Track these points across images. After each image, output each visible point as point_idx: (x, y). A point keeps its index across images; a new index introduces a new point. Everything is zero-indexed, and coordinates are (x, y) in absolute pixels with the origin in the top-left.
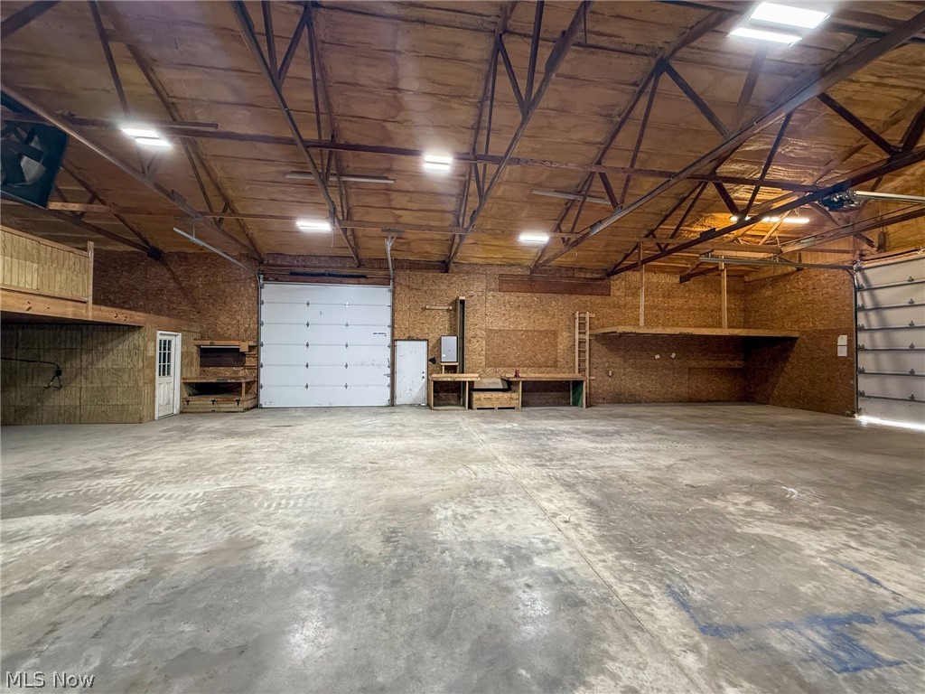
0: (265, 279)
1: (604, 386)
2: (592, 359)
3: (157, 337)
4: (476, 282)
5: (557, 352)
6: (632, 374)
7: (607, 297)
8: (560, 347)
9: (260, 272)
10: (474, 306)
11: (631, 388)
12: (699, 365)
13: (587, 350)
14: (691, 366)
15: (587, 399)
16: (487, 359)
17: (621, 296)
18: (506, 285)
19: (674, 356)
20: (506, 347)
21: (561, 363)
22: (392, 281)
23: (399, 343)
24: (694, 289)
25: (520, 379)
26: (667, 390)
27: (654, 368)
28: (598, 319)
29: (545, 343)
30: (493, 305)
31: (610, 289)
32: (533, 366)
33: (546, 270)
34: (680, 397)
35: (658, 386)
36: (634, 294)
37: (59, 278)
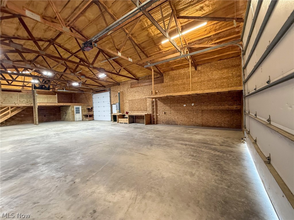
1: (163, 117)
2: (158, 108)
3: (74, 107)
4: (125, 87)
5: (147, 106)
6: (173, 113)
7: (163, 83)
8: (148, 104)
9: (93, 92)
10: (126, 93)
11: (174, 119)
12: (208, 109)
13: (154, 104)
14: (203, 109)
15: (157, 122)
16: (129, 108)
17: (168, 82)
18: (132, 86)
19: (193, 104)
20: (133, 105)
21: (148, 109)
22: (110, 90)
23: (113, 105)
24: (204, 71)
25: (128, 115)
26: (190, 120)
27: (183, 110)
28: (160, 93)
29: (143, 103)
30: (129, 93)
31: (163, 80)
32: (140, 111)
33: (142, 78)
34: (197, 123)
35: (186, 118)
36: (173, 80)
37: (51, 100)
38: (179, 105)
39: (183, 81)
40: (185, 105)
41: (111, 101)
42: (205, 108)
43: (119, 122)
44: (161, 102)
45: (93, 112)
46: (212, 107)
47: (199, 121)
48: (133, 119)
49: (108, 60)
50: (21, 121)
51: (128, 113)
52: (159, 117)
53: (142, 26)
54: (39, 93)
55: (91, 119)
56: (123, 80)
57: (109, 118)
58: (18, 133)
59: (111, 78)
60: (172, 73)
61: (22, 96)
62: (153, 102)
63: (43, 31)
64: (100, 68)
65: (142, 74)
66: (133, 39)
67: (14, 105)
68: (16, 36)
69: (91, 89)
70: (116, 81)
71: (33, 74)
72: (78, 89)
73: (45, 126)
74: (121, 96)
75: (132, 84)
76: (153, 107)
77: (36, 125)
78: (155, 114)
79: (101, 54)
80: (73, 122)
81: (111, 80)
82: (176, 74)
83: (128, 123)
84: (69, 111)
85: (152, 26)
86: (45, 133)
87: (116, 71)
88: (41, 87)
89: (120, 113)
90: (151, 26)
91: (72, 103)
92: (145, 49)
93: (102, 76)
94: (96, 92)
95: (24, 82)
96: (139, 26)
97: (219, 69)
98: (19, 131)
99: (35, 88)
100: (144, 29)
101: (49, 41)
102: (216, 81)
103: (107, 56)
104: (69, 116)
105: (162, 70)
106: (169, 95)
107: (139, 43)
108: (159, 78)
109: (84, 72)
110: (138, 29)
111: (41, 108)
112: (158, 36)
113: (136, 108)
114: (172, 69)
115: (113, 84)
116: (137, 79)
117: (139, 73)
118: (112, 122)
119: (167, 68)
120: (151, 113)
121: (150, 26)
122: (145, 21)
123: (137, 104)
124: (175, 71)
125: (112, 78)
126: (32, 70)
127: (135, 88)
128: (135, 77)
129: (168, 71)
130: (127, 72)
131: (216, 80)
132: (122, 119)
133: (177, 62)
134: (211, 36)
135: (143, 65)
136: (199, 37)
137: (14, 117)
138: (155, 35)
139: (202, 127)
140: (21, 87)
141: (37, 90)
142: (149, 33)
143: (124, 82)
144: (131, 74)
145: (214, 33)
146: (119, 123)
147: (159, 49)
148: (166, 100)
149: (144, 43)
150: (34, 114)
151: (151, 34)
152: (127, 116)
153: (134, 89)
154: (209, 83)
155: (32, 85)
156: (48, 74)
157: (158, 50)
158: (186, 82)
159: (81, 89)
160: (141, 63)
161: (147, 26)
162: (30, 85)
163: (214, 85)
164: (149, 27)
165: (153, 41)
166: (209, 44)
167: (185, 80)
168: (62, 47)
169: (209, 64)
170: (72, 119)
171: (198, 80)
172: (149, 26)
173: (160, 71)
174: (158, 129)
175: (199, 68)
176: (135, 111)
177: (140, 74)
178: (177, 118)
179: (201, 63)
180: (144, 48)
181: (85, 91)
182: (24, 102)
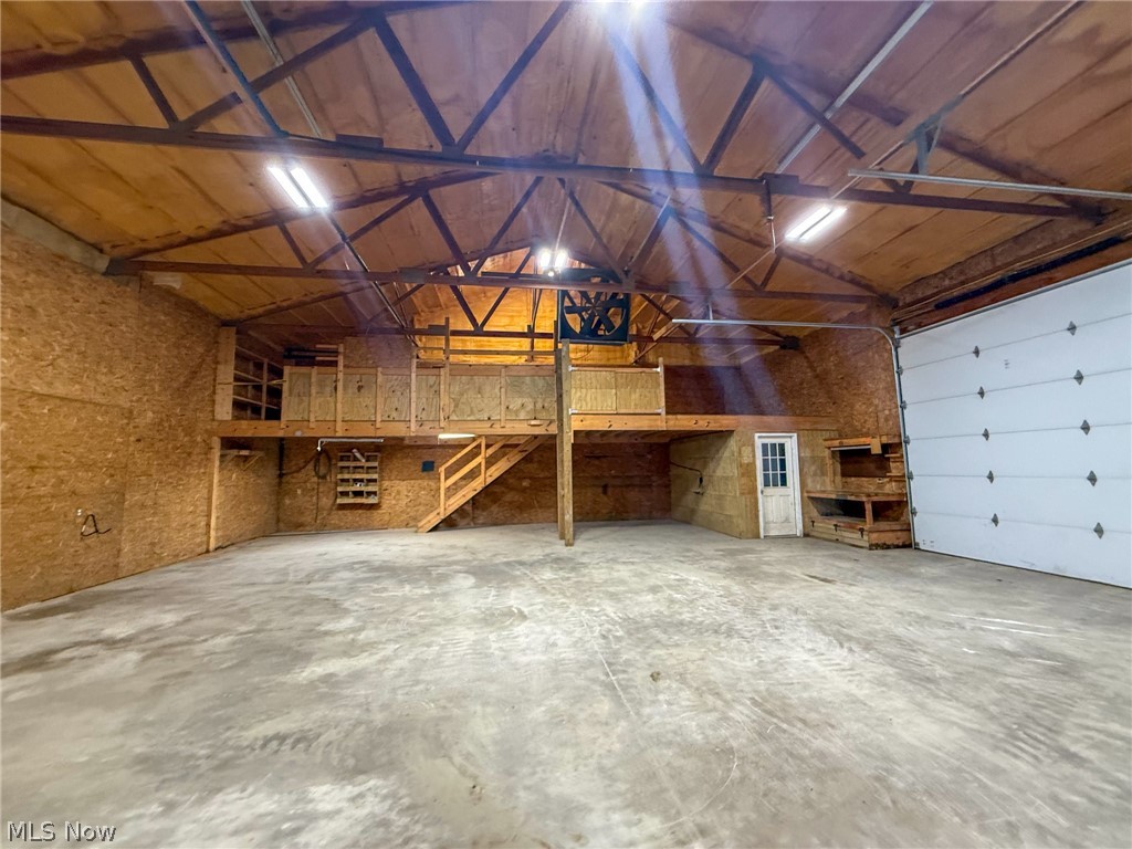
0: (903, 331)
3: (755, 440)
9: (895, 322)
37: (635, 396)
45: (904, 479)
50: (521, 508)
55: (889, 538)
61: (515, 385)
67: (486, 428)
77: (563, 546)
84: (724, 467)
104: (720, 498)
170: (742, 524)
182: (522, 415)
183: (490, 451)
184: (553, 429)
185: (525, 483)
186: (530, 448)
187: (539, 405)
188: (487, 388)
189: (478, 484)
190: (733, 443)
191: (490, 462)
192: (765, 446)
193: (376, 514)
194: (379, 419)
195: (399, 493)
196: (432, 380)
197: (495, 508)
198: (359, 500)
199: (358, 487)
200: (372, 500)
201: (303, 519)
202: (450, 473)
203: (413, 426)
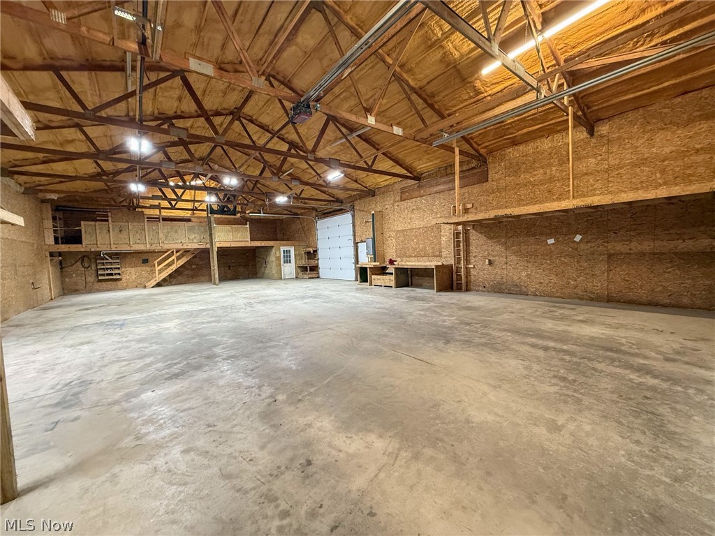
0: (318, 219)
1: (484, 274)
2: (471, 248)
3: (281, 249)
4: (388, 199)
5: (441, 244)
6: (515, 262)
7: (485, 184)
8: (444, 239)
9: (316, 216)
10: (388, 215)
11: (515, 278)
12: (630, 249)
13: (462, 240)
14: (612, 252)
15: (467, 286)
16: (396, 251)
17: (500, 179)
18: (405, 195)
19: (578, 238)
20: (406, 242)
21: (445, 253)
22: (353, 209)
23: (359, 244)
24: (619, 138)
25: (394, 266)
26: (568, 283)
27: (547, 255)
28: (476, 209)
29: (432, 237)
30: (397, 212)
31: (487, 175)
32: (424, 256)
33: (429, 175)
34: (591, 292)
35: (553, 277)
36: (517, 173)
37: (239, 235)
38: (532, 240)
39: (548, 172)
40: (551, 241)
41: (354, 235)
42: (620, 247)
43: (373, 284)
44: (481, 233)
45: (318, 260)
46: (647, 246)
47: (598, 285)
48: (407, 278)
49: (347, 139)
50: (192, 277)
51: (395, 263)
52: (473, 272)
53: (426, 38)
54: (219, 222)
55: (313, 276)
56: (382, 183)
57: (351, 274)
58: (187, 299)
59: (354, 179)
60: (513, 153)
61: (191, 229)
62: (458, 234)
63: (221, 94)
64: (330, 158)
65: (429, 164)
66: (405, 76)
67: (180, 246)
68: (179, 113)
69: (314, 209)
70: (366, 187)
71: (207, 184)
72: (287, 210)
73: (230, 288)
74: (377, 222)
75: (403, 191)
76: (458, 245)
77: (215, 286)
78: (462, 265)
79: (331, 126)
80: (280, 282)
81: (355, 186)
82: (526, 156)
83: (393, 285)
84: (272, 258)
85: (453, 33)
86: (230, 301)
87: (365, 162)
88: (222, 211)
89: (375, 261)
90: (450, 35)
91: (277, 240)
92: (437, 99)
93: (334, 176)
94: (324, 214)
95: (194, 201)
96: (419, 40)
97: (678, 125)
98: (189, 296)
99: (213, 212)
100: (431, 44)
101: (231, 113)
102: (666, 162)
103: (344, 130)
104: (271, 268)
105: (485, 147)
106: (501, 212)
107: (420, 84)
108: (475, 171)
109: (298, 171)
110: (418, 48)
111: (223, 252)
112: (470, 55)
113: (415, 249)
114: (513, 142)
115: (359, 195)
116: (417, 178)
117: (421, 162)
118: (358, 282)
119: (497, 140)
120: (451, 261)
121: (449, 33)
122: (436, 23)
123: (415, 241)
124: (521, 148)
125: (356, 181)
126: (205, 177)
127: (411, 201)
128: (411, 173)
129: (501, 148)
130: (391, 163)
131: (663, 161)
132: (379, 277)
133: (531, 119)
134: (648, 22)
135: (430, 140)
136: (604, 32)
137: (180, 269)
138: (462, 56)
139: (608, 305)
140: (190, 212)
141: (215, 216)
142: (445, 53)
143: (384, 187)
144: (401, 165)
145: (660, 10)
146: (373, 287)
147: (475, 90)
148: (496, 228)
149: (434, 82)
150: (212, 264)
151: (451, 53)
152: (391, 269)
153: (409, 203)
154: (638, 170)
155: (207, 206)
156: (231, 181)
157: (471, 94)
158: (558, 174)
159: (294, 211)
160: (425, 135)
161: (439, 35)
162: (203, 207)
163: (658, 175)
164: (447, 37)
165: (458, 71)
166: (642, 48)
167: (554, 169)
168: (255, 121)
169: (641, 111)
170: (276, 275)
171: (597, 164)
172: (445, 36)
173: (477, 151)
174: (470, 304)
175: (603, 129)
176: (410, 256)
177: (422, 166)
178: (526, 276)
179: (611, 113)
180: (433, 96)
181: (302, 214)
182: (195, 241)
183: (178, 254)
184: (208, 246)
185: (193, 267)
186: (196, 253)
187: (202, 237)
188: (179, 231)
189: (174, 268)
190: (274, 250)
191: (178, 258)
192: (284, 251)
193: (119, 283)
194: (131, 243)
195: (130, 273)
196: (154, 228)
197: (180, 278)
198: (111, 277)
199: (109, 272)
200: (118, 277)
201: (77, 288)
202: (159, 264)
203: (148, 246)
